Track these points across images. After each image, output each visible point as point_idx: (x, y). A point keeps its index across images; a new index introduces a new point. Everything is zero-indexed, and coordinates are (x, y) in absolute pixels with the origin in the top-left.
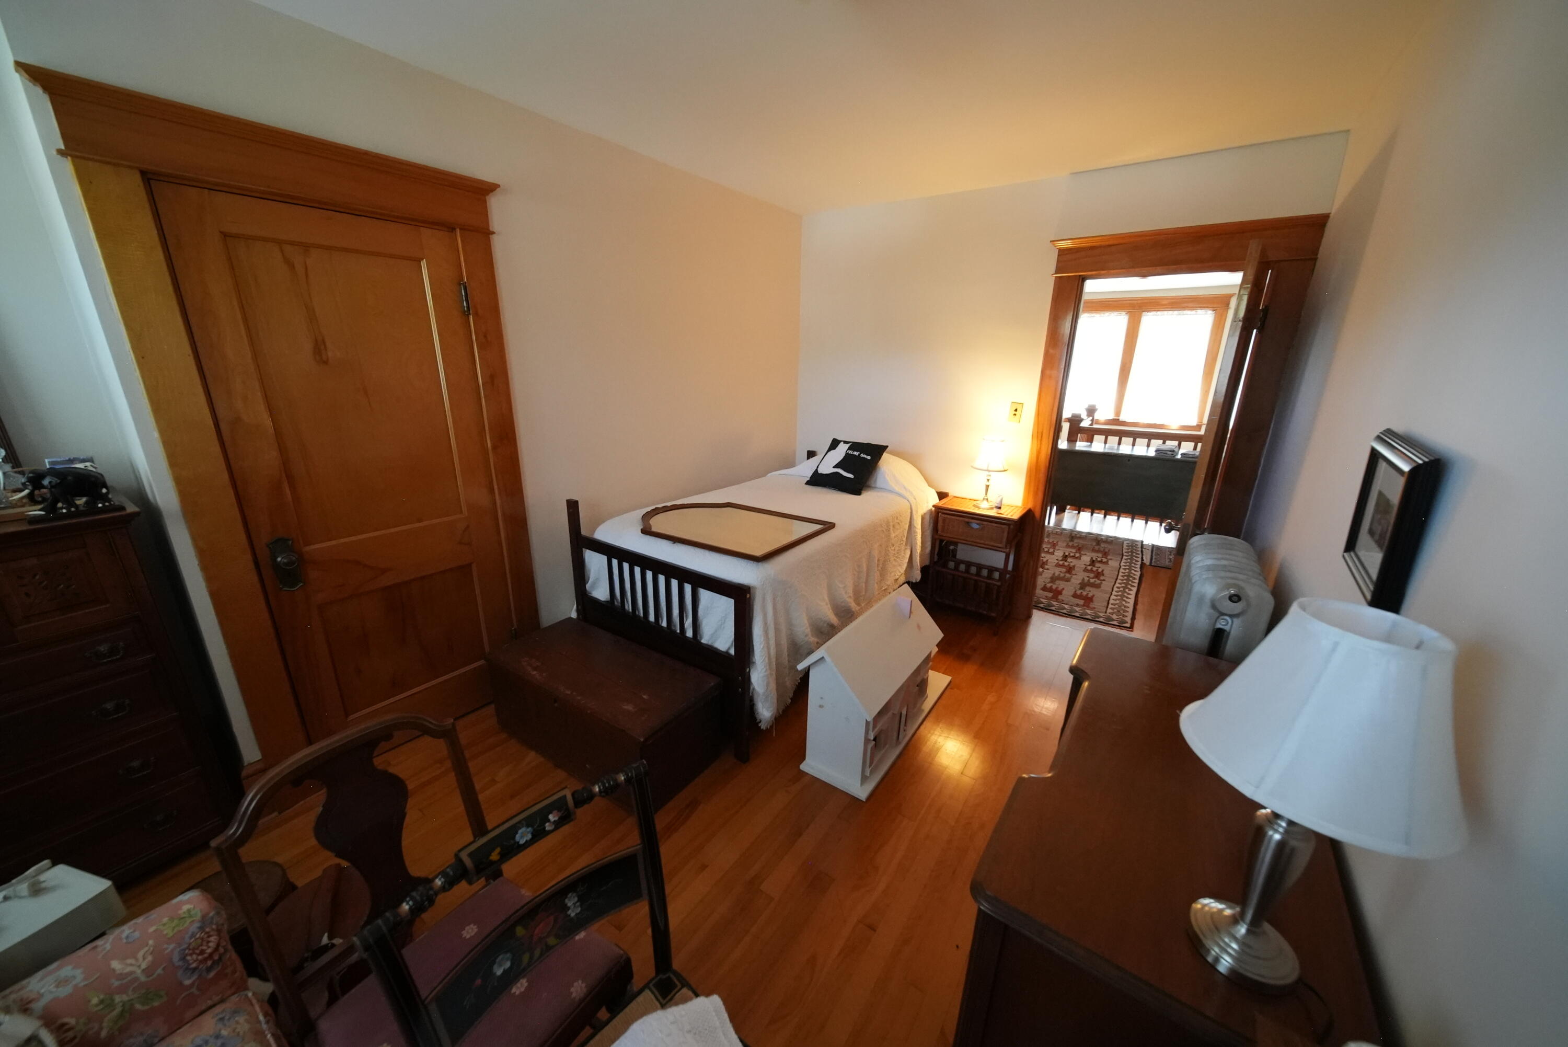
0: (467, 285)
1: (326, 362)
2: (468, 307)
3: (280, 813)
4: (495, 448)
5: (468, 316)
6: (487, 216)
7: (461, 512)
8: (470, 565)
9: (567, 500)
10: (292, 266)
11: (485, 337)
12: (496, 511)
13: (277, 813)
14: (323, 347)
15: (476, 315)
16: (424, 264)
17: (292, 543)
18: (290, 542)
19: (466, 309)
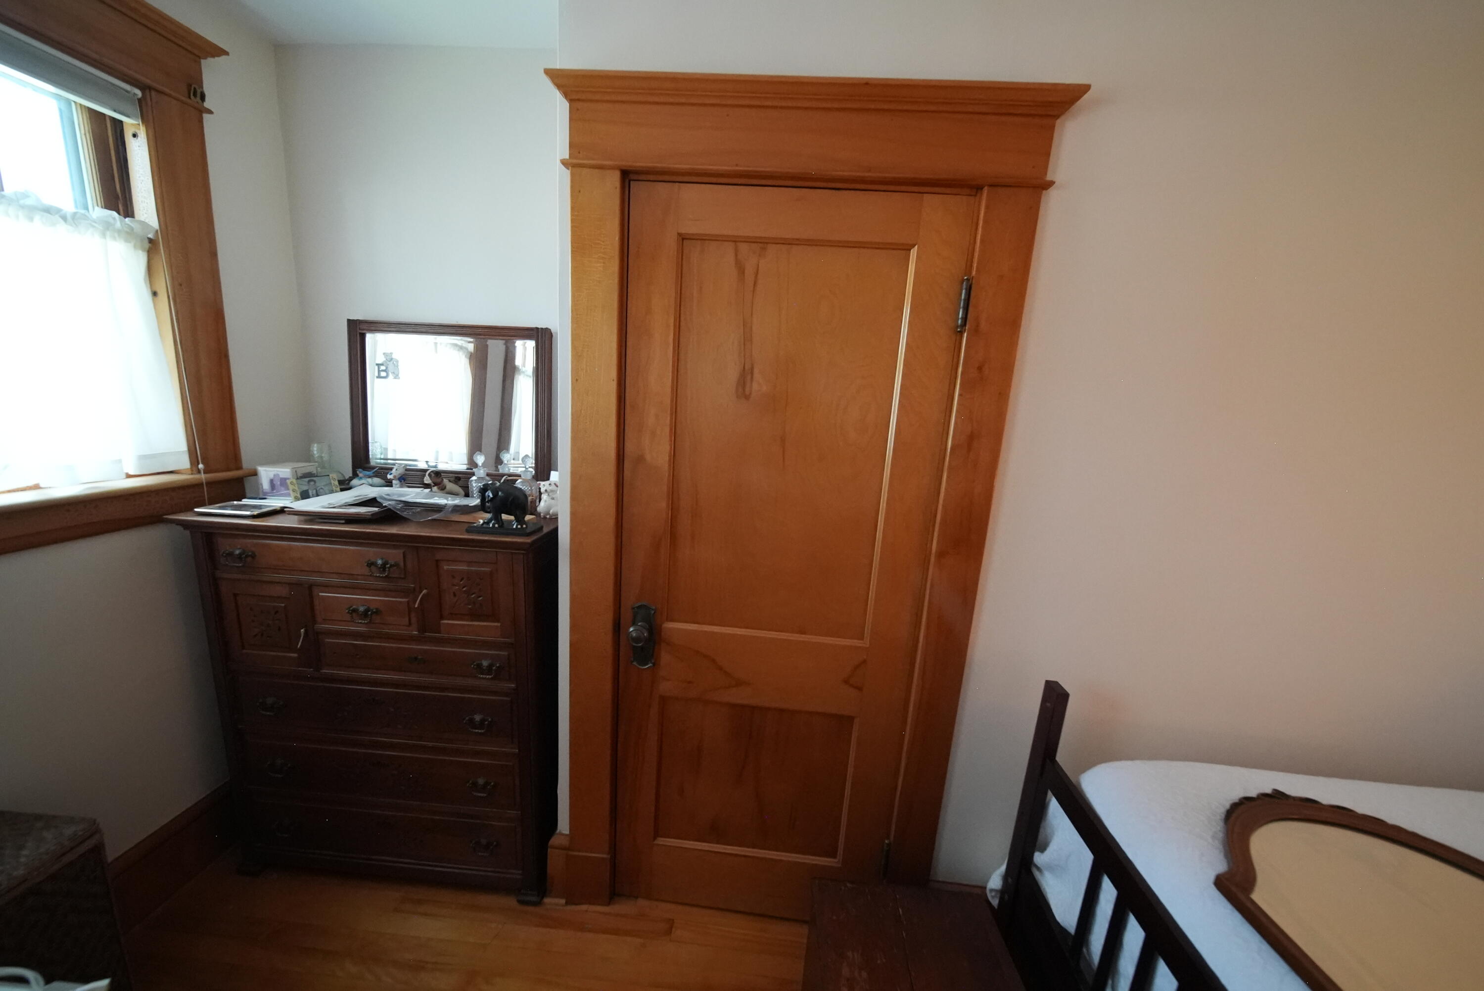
0: (974, 282)
1: (747, 397)
2: (965, 319)
3: (567, 903)
4: (941, 555)
5: (961, 333)
6: (1048, 154)
7: (862, 639)
8: (851, 719)
9: (1047, 682)
10: (741, 270)
11: (980, 368)
12: (916, 651)
13: (564, 902)
14: (749, 377)
15: (976, 331)
16: (914, 252)
17: (654, 613)
18: (653, 612)
19: (960, 322)
